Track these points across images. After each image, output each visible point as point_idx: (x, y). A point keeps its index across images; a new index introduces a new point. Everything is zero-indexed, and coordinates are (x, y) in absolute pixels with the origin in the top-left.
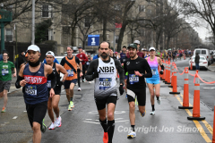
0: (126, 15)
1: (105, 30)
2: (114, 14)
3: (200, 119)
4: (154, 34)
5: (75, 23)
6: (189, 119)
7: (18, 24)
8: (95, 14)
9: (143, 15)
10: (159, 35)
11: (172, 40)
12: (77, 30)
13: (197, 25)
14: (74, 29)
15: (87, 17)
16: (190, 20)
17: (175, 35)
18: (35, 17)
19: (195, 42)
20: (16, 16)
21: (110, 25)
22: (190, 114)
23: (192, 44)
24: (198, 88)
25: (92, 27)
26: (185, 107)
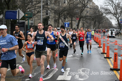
0: (81, 14)
1: (72, 20)
2: (76, 14)
3: (109, 58)
4: (93, 22)
5: (59, 18)
6: (105, 58)
7: (35, 18)
8: (68, 14)
9: (88, 14)
10: (95, 23)
11: (100, 25)
12: (60, 21)
13: (111, 18)
14: (59, 20)
15: (64, 15)
16: (108, 16)
17: (102, 23)
18: (42, 15)
19: (110, 26)
20: (34, 15)
21: (74, 19)
22: (105, 56)
23: (109, 27)
24: (109, 45)
25: (66, 19)
26: (103, 53)
